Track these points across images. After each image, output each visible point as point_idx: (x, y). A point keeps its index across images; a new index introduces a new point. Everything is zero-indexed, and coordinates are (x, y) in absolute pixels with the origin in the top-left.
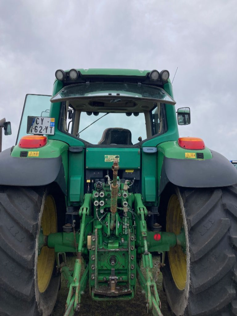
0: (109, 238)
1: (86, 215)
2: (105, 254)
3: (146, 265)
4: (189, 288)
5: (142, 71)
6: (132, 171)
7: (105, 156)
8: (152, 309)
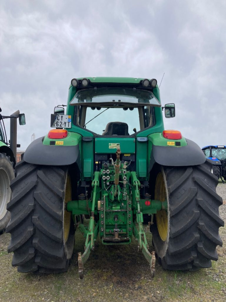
0: (113, 203)
1: (97, 186)
2: (110, 213)
3: (138, 221)
4: (169, 235)
5: (137, 79)
6: (129, 155)
7: (109, 144)
8: (142, 249)
